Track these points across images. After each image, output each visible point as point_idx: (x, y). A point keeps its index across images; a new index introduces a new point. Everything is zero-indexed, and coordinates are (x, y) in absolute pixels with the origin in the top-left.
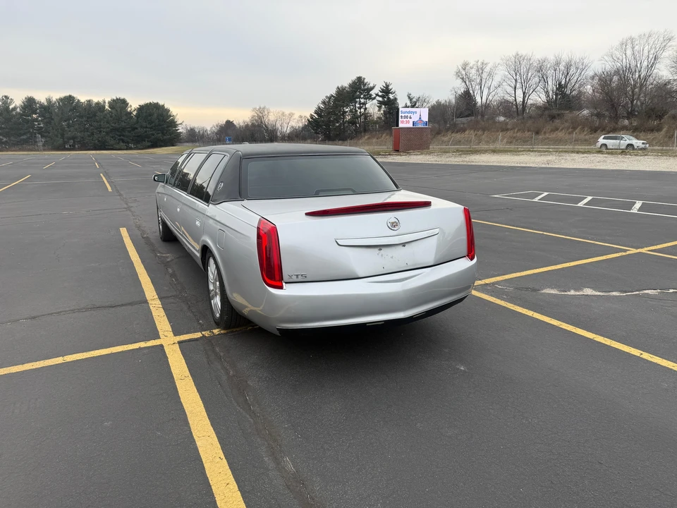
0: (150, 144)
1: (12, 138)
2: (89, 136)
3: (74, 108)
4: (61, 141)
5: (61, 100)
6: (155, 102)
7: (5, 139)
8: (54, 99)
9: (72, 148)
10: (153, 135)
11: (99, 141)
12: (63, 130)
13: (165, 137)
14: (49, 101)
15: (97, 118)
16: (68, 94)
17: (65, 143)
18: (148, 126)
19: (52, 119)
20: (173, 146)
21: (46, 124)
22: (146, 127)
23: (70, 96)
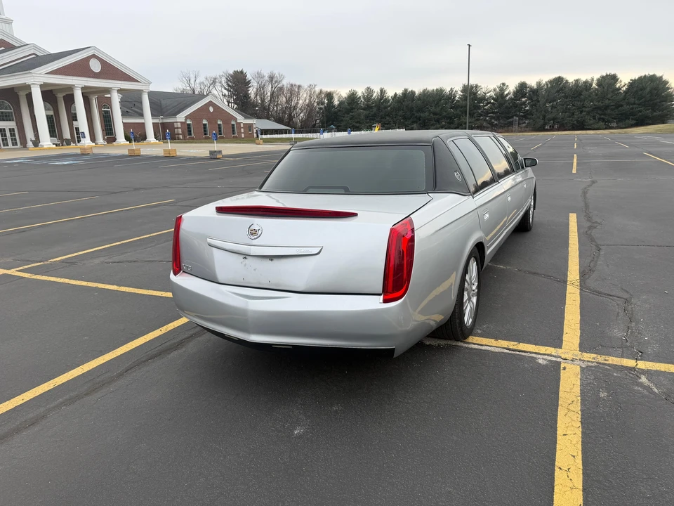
0: (634, 122)
1: (501, 121)
2: (569, 117)
3: (561, 89)
4: (542, 122)
5: (550, 82)
6: (651, 74)
7: (496, 122)
8: (544, 82)
9: (552, 129)
10: (640, 111)
11: (577, 121)
12: (546, 111)
13: (655, 114)
14: (539, 84)
15: (582, 97)
16: (557, 76)
17: (545, 124)
18: (637, 102)
19: (538, 101)
20: (663, 123)
21: (532, 106)
22: (634, 104)
23: (559, 77)
